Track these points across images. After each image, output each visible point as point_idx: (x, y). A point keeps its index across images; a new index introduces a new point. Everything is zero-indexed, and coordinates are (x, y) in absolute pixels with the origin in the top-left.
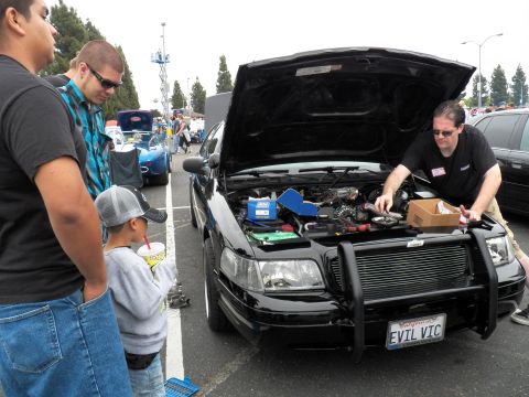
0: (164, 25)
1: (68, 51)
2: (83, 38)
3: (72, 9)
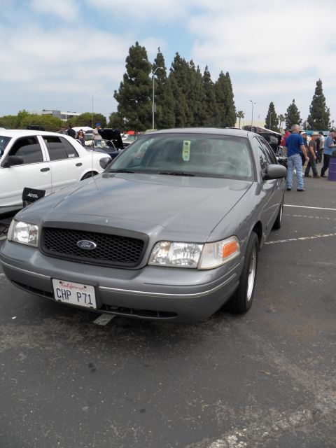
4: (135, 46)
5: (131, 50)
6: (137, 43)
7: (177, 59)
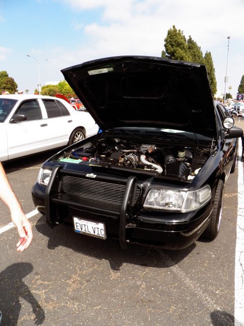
0: (229, 38)
1: (174, 56)
2: (184, 47)
3: (179, 31)
4: (172, 29)
5: (169, 33)
6: (174, 27)
7: (190, 39)
